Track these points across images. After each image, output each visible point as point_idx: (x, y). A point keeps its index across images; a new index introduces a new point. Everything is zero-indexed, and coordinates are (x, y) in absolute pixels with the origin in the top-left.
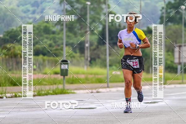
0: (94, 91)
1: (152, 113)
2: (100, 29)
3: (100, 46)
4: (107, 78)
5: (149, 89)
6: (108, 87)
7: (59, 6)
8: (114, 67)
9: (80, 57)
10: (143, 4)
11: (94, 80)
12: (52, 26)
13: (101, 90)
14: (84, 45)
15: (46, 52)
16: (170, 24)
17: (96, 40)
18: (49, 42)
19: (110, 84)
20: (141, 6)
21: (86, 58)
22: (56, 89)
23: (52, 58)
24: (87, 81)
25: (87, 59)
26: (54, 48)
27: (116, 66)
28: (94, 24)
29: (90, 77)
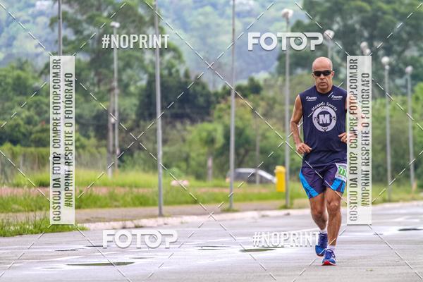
0: (129, 224)
1: (258, 274)
2: (143, 83)
3: (142, 123)
4: (159, 195)
5: (253, 218)
6: (161, 215)
7: (49, 30)
8: (175, 170)
9: (97, 147)
10: (239, 25)
11: (129, 199)
12: (34, 78)
13: (144, 222)
14: (107, 120)
15: (20, 136)
16: (299, 71)
17: (135, 109)
18: (25, 114)
19: (165, 209)
20: (234, 30)
21: (111, 149)
22: (42, 220)
23: (32, 149)
24: (112, 200)
25: (114, 152)
26: (38, 128)
27: (178, 167)
28: (129, 72)
29: (120, 192)
